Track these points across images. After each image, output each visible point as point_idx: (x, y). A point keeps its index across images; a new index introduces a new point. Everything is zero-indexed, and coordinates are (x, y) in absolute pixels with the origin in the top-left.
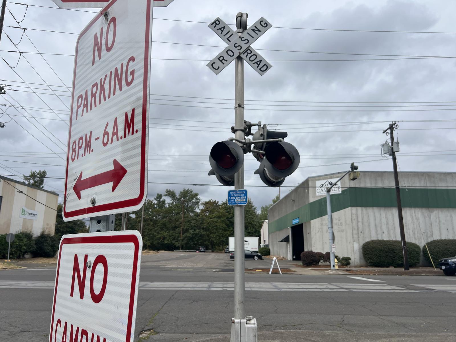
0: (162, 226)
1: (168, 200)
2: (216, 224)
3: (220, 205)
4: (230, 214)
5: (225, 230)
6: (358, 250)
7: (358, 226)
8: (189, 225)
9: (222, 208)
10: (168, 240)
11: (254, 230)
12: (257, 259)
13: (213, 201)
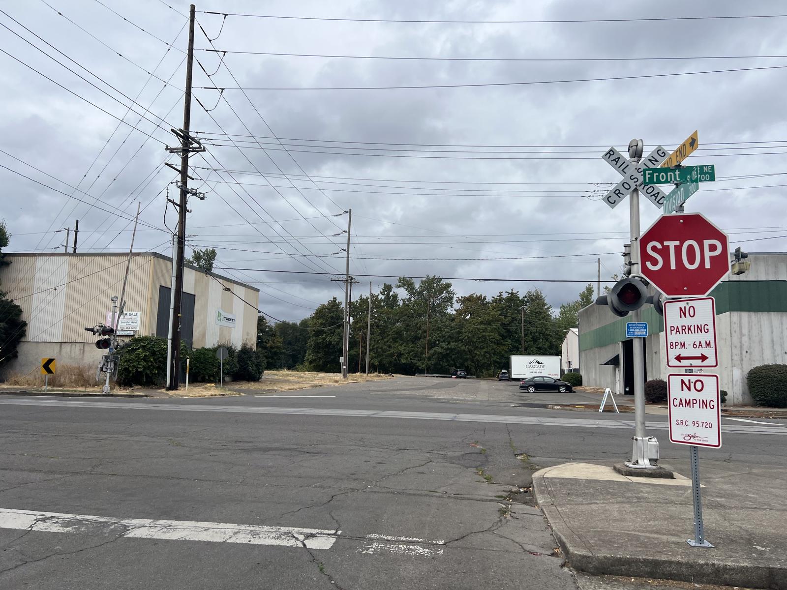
0: (395, 336)
1: (402, 294)
2: (484, 334)
3: (489, 303)
4: (506, 317)
5: (498, 343)
6: (740, 381)
7: (741, 342)
8: (438, 334)
9: (494, 308)
10: (406, 358)
11: (548, 344)
12: (564, 391)
13: (476, 295)
